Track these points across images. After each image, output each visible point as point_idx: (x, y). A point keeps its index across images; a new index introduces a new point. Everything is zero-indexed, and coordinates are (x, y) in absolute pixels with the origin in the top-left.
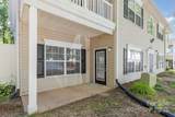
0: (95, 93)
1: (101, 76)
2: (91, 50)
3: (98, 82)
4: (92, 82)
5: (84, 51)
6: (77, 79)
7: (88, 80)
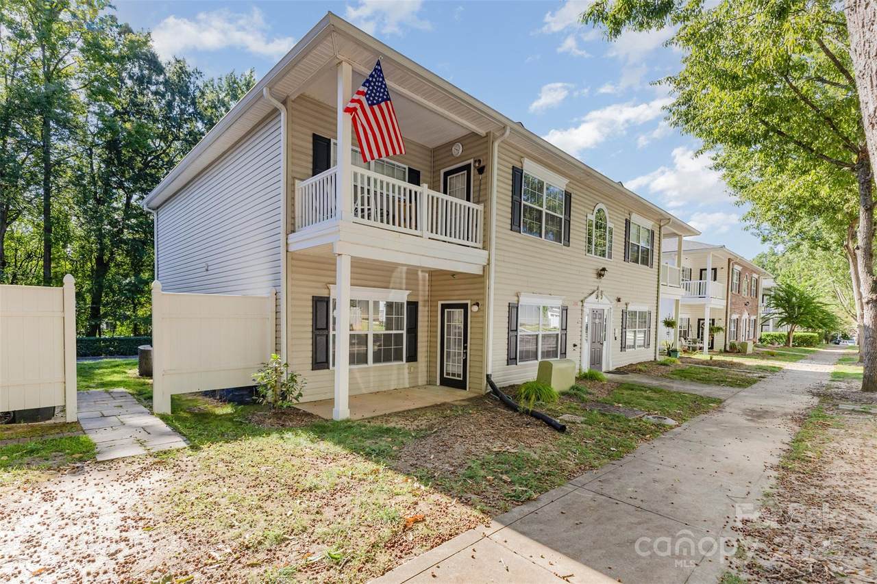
0: (439, 400)
1: (454, 368)
2: (431, 301)
3: (445, 382)
4: (430, 383)
5: (413, 306)
6: (397, 373)
7: (422, 379)
